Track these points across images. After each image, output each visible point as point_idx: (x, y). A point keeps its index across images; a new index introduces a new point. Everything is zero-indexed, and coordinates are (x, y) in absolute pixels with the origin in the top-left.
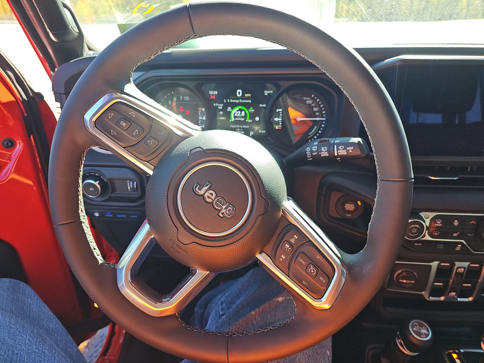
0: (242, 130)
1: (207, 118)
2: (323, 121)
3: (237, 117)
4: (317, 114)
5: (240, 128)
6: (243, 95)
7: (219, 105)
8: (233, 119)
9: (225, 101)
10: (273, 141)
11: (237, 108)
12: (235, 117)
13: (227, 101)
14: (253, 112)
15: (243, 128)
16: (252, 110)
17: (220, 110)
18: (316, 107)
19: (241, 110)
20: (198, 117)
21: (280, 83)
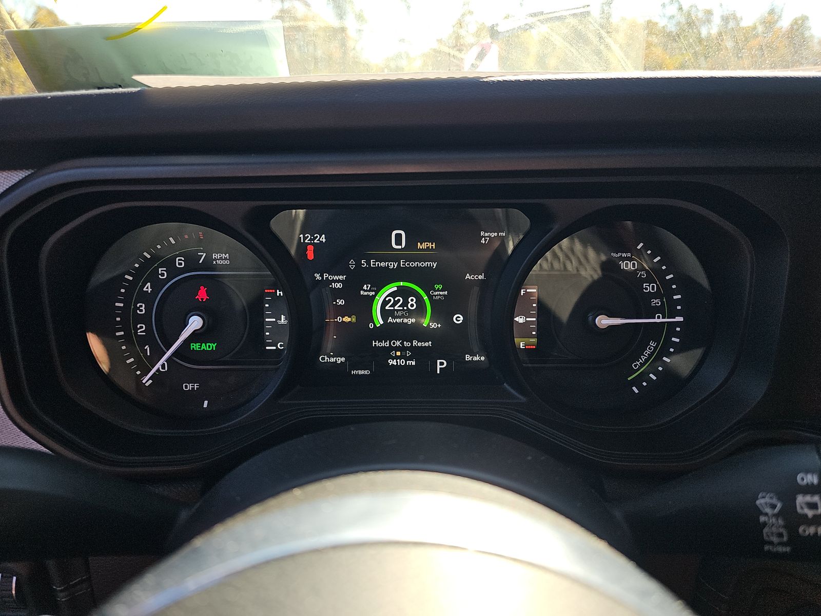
0: (409, 354)
1: (290, 318)
2: (678, 324)
3: (391, 313)
4: (656, 302)
5: (402, 349)
6: (411, 244)
7: (331, 278)
8: (379, 320)
9: (352, 264)
10: (523, 399)
11: (392, 288)
12: (385, 314)
13: (358, 264)
14: (444, 295)
15: (412, 348)
16: (440, 292)
17: (337, 294)
18: (650, 280)
19: (403, 292)
20: (262, 316)
21: (553, 204)
